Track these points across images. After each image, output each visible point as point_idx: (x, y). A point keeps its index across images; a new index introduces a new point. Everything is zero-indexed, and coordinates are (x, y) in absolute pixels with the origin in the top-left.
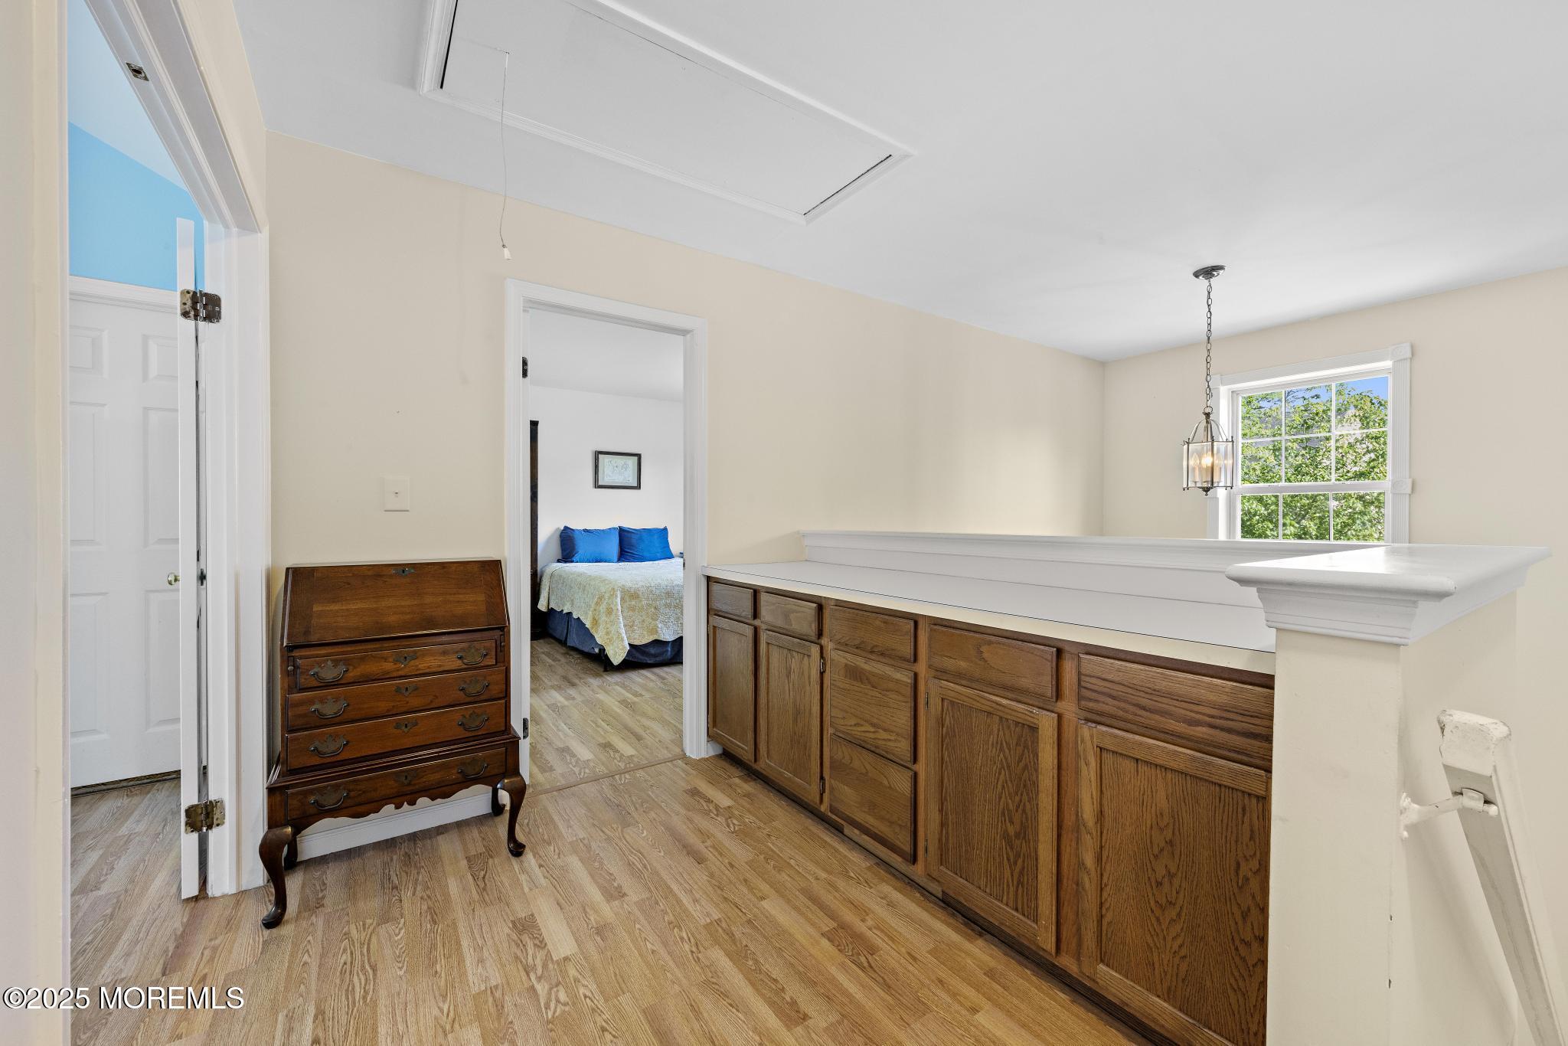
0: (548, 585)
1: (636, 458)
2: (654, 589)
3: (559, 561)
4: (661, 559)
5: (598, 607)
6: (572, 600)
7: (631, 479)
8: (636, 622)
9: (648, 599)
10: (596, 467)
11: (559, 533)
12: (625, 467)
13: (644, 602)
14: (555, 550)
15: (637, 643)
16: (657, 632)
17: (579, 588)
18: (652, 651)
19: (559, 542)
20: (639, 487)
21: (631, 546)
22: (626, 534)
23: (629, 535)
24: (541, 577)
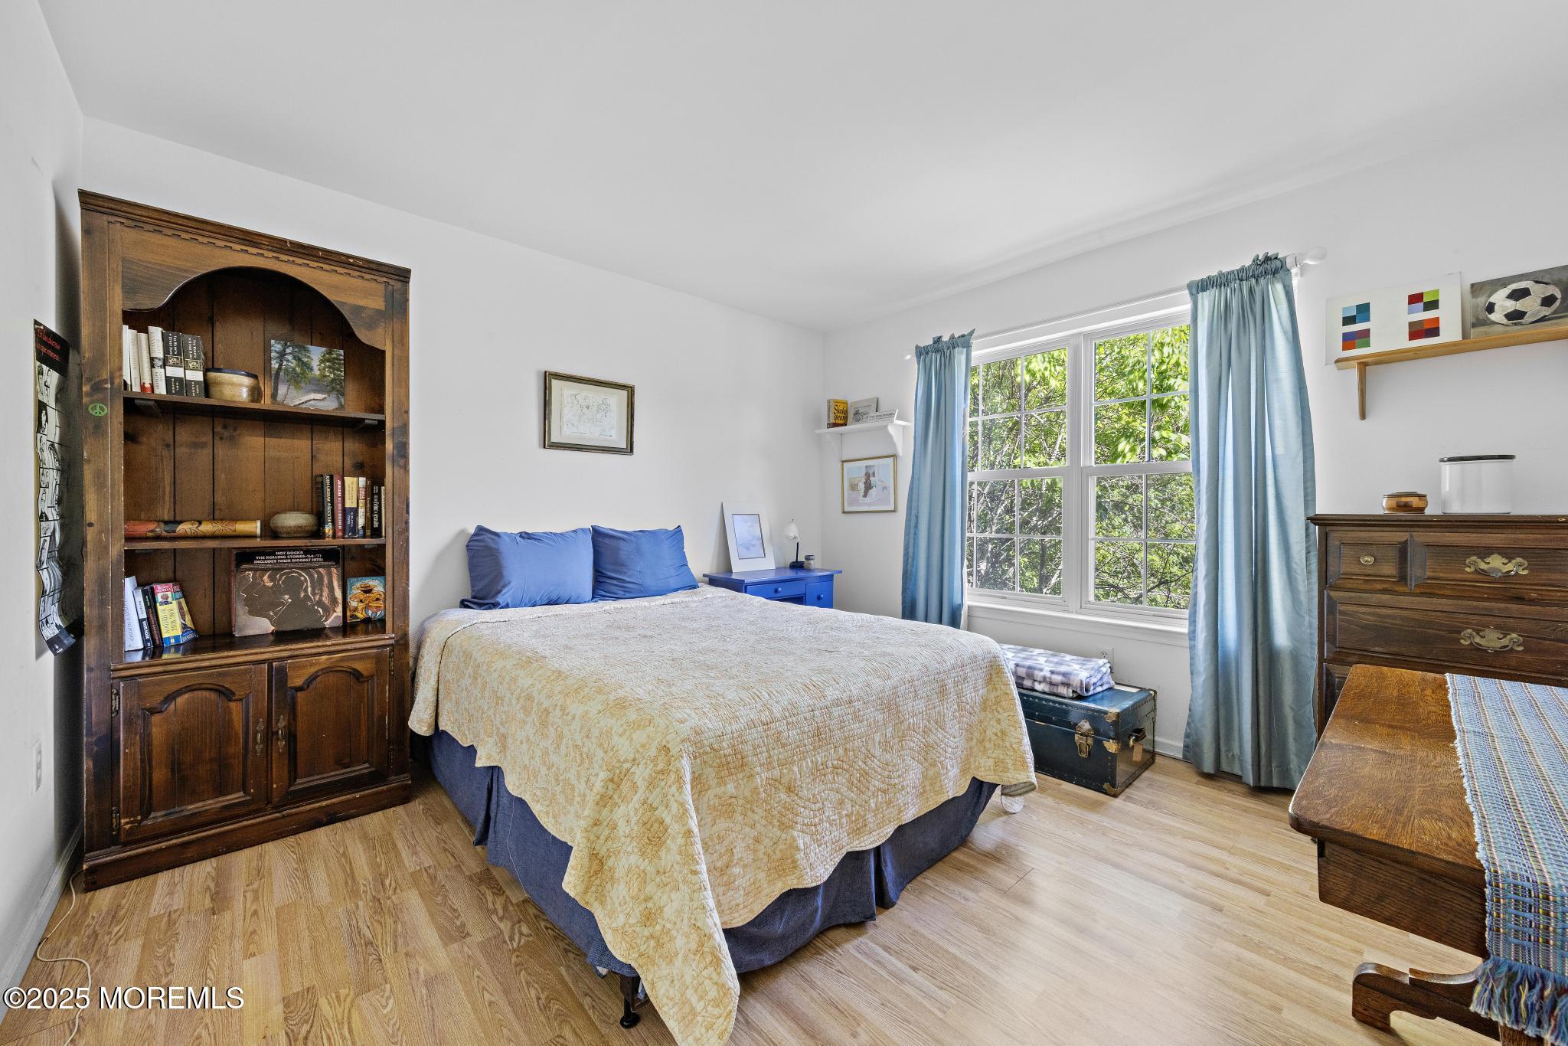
0: (435, 672)
1: (624, 394)
2: (782, 726)
3: (464, 604)
4: (677, 590)
5: (605, 812)
6: (504, 737)
7: (614, 433)
8: (739, 852)
9: (769, 765)
10: (546, 404)
11: (464, 541)
12: (604, 408)
13: (761, 778)
14: (456, 579)
15: (739, 920)
16: (795, 865)
17: (527, 711)
18: (779, 927)
19: (467, 561)
20: (630, 449)
21: (620, 565)
22: (607, 541)
23: (613, 543)
24: (419, 648)
